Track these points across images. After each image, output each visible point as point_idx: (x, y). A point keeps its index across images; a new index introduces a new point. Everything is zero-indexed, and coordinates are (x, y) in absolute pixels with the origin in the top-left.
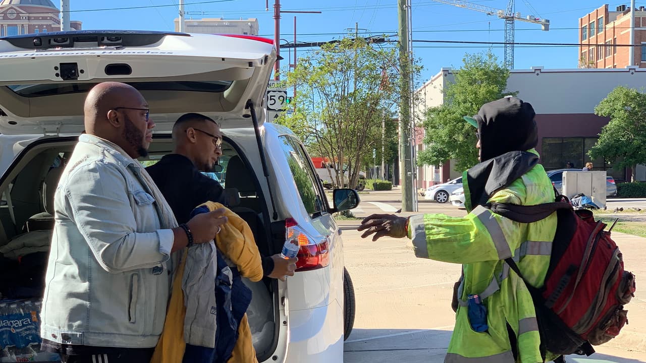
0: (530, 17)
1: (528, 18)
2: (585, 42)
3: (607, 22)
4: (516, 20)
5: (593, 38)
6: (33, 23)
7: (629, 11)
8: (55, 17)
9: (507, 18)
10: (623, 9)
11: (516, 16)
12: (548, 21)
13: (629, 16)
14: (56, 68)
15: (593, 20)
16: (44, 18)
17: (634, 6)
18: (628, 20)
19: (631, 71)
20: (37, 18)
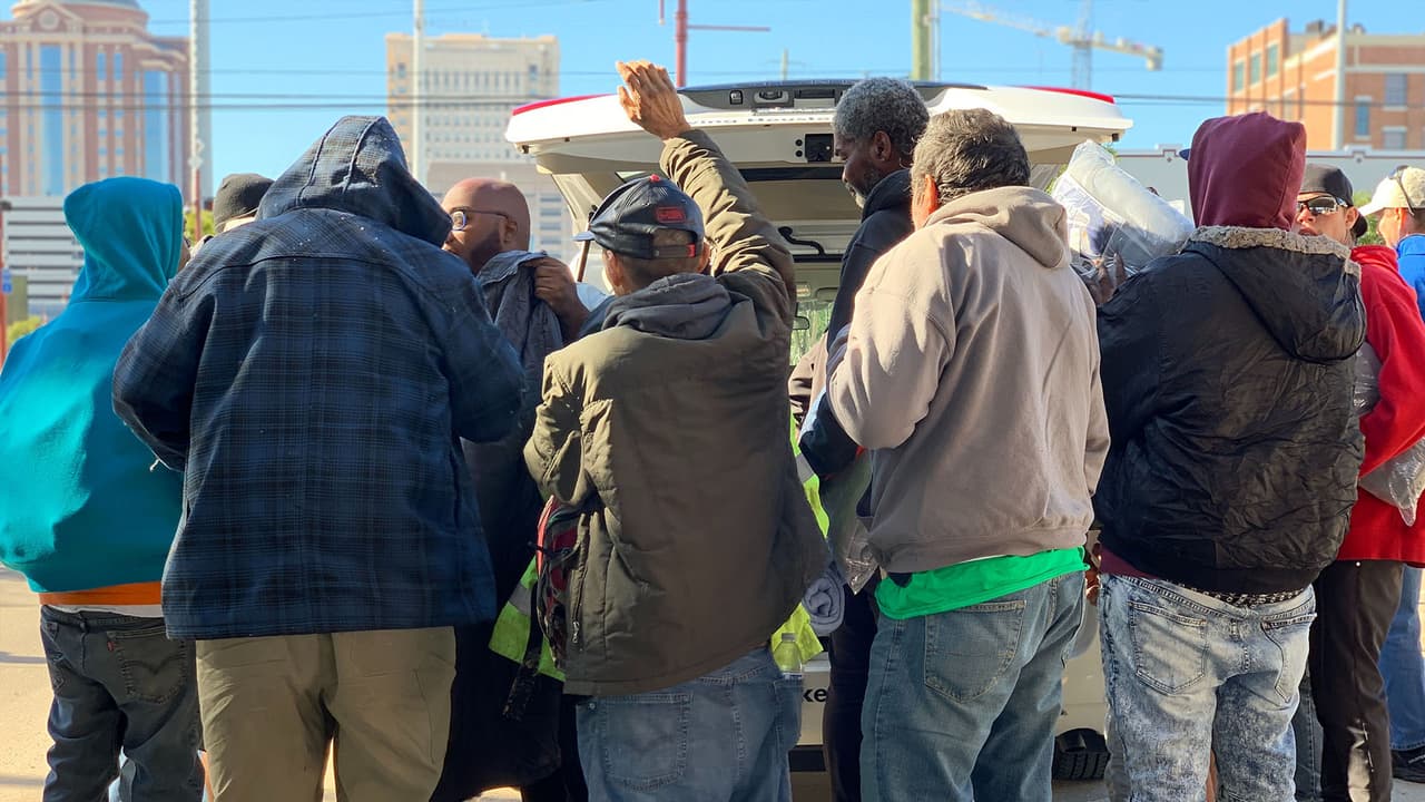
0: (1126, 42)
1: (1119, 43)
2: (1240, 94)
3: (1286, 54)
4: (1095, 50)
5: (1256, 86)
6: (93, 38)
7: (1333, 30)
8: (137, 27)
9: (1077, 44)
10: (1320, 29)
11: (1096, 37)
12: (1159, 51)
13: (1333, 44)
14: (799, 143)
15: (1257, 51)
16: (117, 31)
17: (1345, 23)
18: (1332, 53)
19: (1358, 156)
20: (101, 30)
